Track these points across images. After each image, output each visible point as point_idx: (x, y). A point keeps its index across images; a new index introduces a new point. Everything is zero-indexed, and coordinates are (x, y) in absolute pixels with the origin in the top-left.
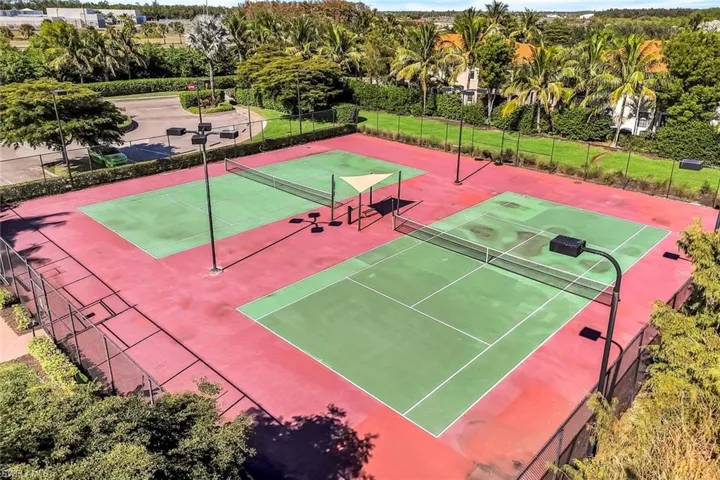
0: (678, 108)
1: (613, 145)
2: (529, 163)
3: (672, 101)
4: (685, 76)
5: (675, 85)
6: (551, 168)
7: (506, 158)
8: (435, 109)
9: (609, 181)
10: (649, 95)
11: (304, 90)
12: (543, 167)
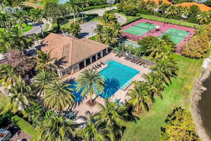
0: (192, 16)
1: (182, 21)
2: (172, 24)
3: (191, 15)
4: (193, 11)
5: (191, 12)
6: (175, 24)
7: (168, 23)
8: (153, 14)
9: (182, 26)
10: (188, 14)
11: (133, 11)
12: (173, 24)
